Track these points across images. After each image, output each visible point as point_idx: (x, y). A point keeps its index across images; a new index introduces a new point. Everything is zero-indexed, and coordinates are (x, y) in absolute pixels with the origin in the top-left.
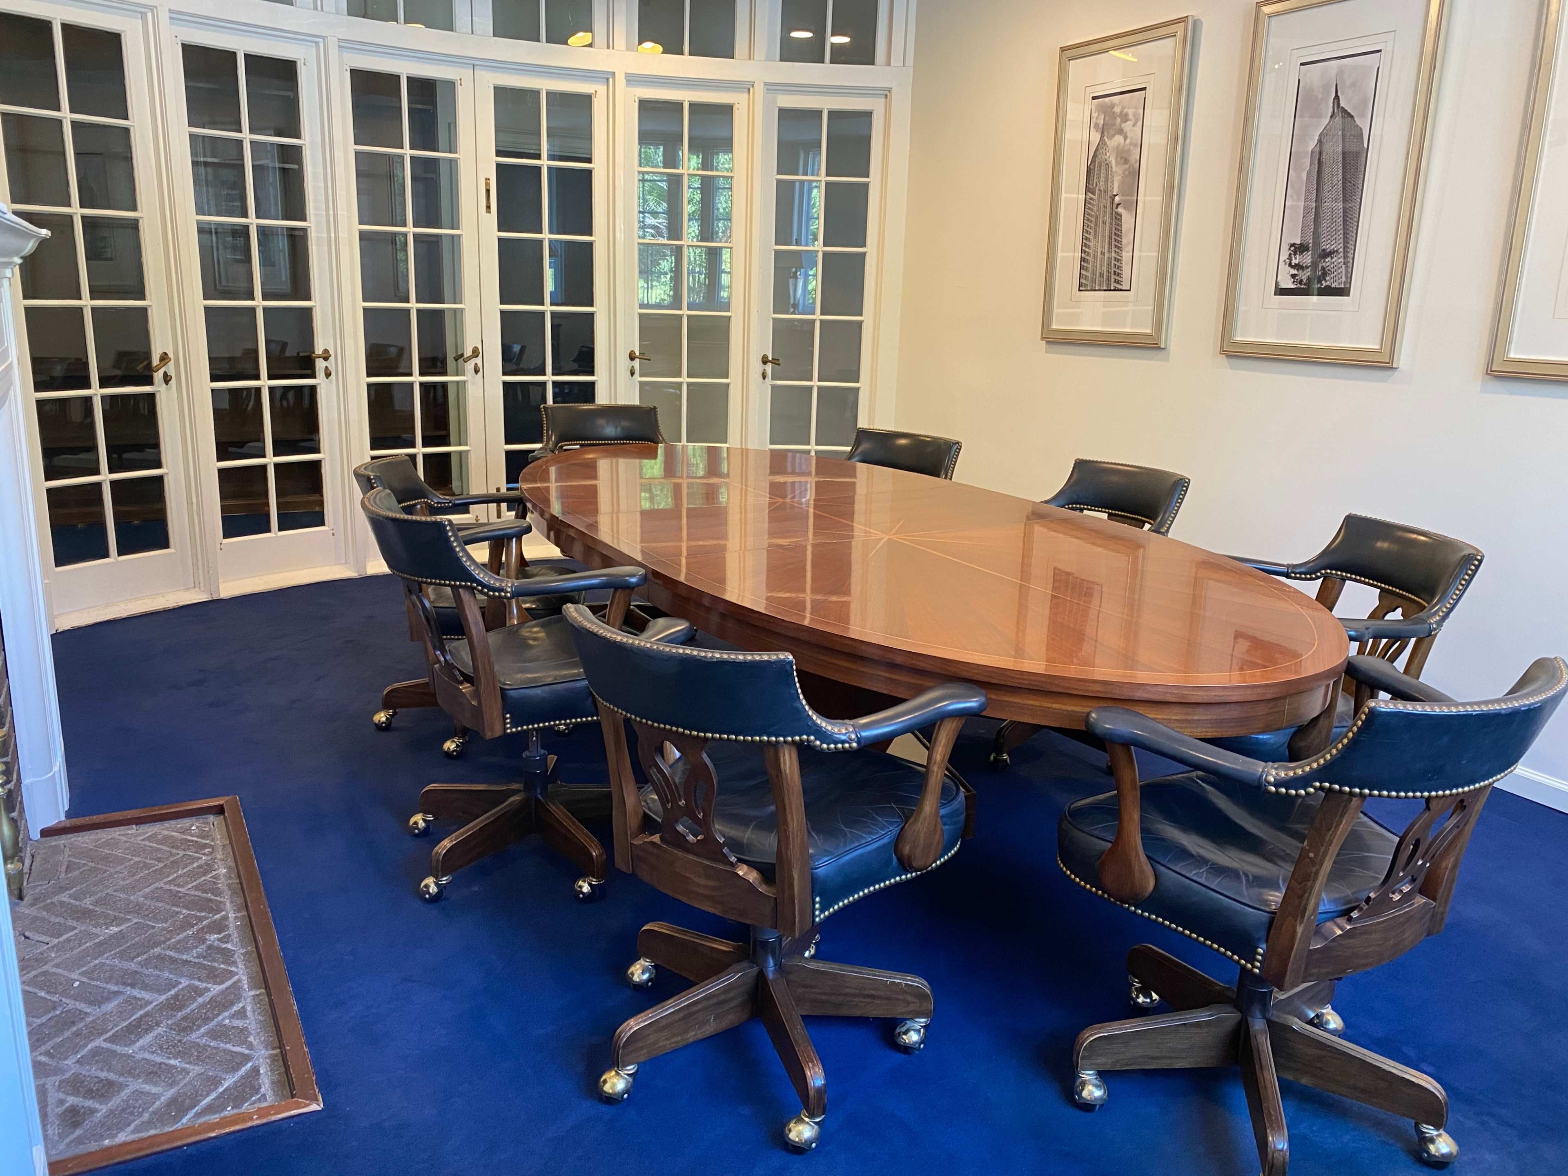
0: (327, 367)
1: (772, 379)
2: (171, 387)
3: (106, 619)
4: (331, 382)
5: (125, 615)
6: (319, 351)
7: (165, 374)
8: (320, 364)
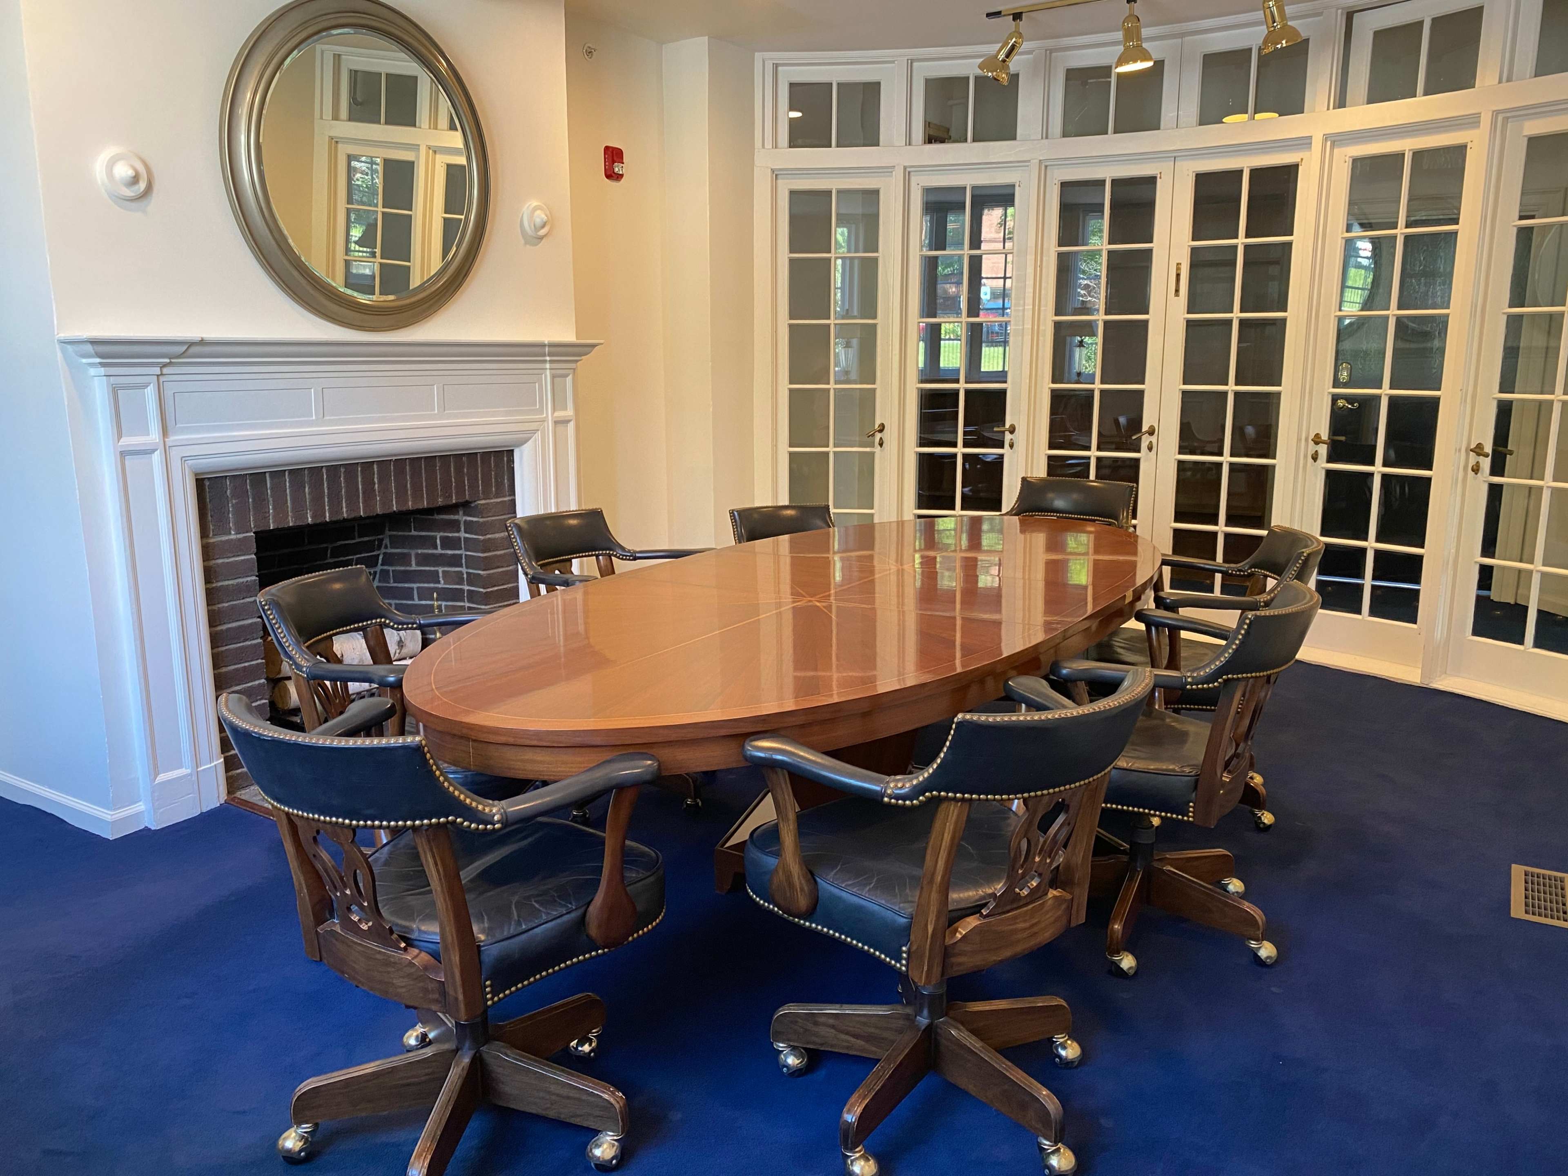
2: (884, 450)
6: (1007, 425)
7: (881, 439)
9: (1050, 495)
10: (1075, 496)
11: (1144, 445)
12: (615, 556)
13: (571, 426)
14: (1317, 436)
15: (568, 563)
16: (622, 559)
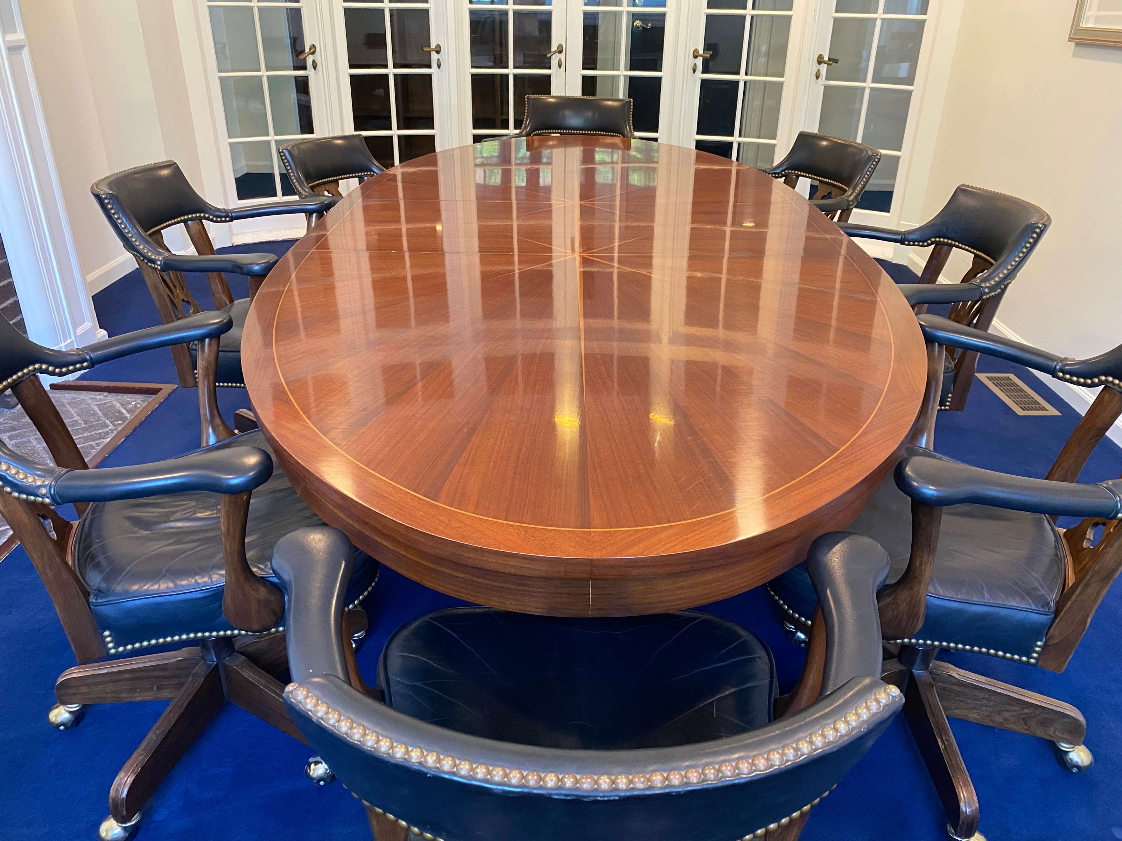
0: (438, 59)
1: (827, 79)
2: (318, 72)
3: (267, 240)
4: (442, 72)
5: (280, 238)
6: (433, 46)
7: (314, 61)
8: (434, 56)
9: (567, 113)
10: (589, 114)
11: (554, 62)
12: (208, 219)
13: (25, 53)
14: (696, 51)
15: (159, 236)
16: (216, 222)
